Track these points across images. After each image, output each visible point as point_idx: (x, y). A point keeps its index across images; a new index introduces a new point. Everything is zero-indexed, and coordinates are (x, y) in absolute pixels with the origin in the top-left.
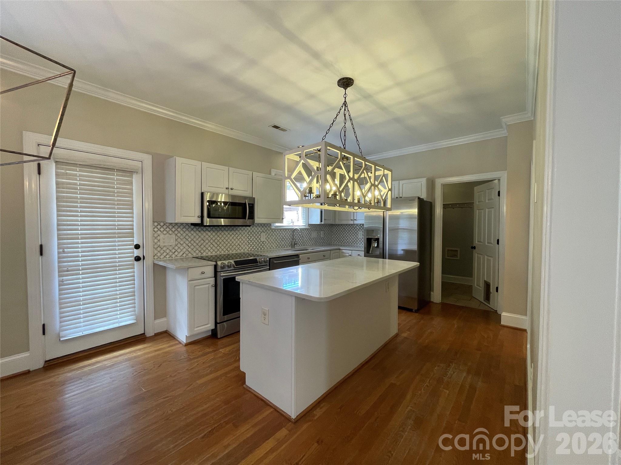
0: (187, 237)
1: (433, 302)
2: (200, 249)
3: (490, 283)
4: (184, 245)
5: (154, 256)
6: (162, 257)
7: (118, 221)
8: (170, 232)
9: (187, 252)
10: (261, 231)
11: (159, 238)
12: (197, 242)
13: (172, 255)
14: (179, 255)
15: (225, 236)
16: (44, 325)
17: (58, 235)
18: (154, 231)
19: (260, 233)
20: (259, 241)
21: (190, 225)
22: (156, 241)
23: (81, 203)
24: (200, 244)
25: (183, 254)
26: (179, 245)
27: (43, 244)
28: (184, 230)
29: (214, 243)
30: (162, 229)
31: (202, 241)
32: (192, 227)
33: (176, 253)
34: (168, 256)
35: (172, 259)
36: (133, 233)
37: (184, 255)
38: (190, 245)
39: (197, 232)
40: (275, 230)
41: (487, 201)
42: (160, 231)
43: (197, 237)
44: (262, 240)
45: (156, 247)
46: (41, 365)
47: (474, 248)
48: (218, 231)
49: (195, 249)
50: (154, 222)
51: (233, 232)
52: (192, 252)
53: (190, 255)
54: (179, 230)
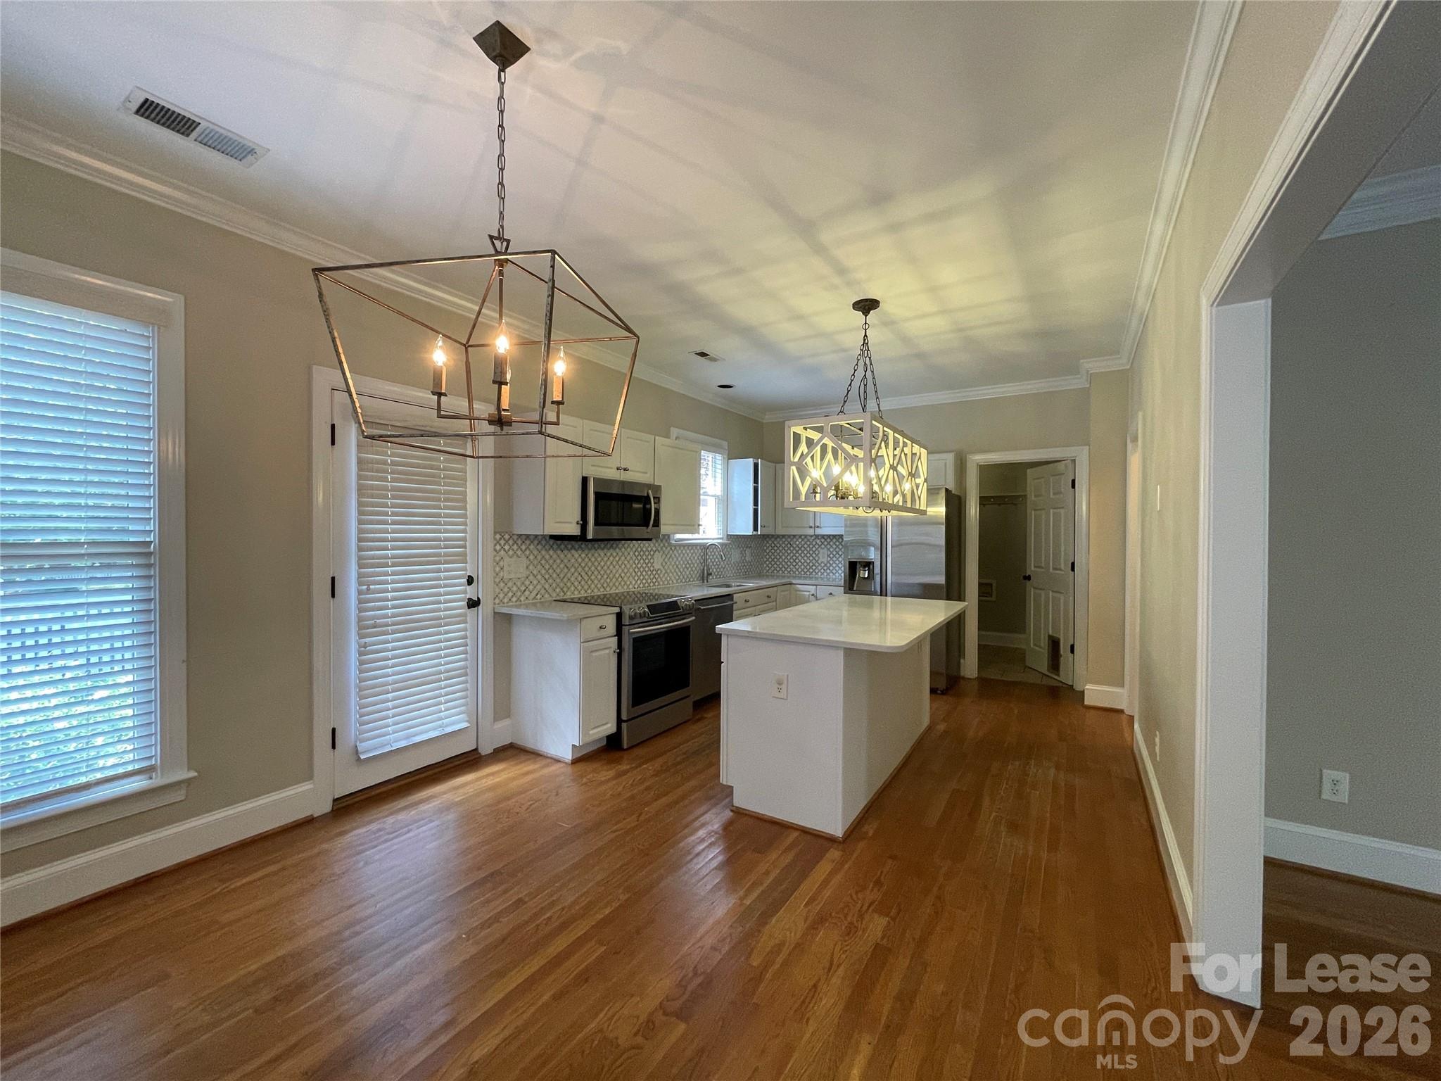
0: (543, 562)
1: (963, 678)
2: (562, 585)
3: (1059, 639)
4: (539, 577)
5: (495, 599)
6: (506, 600)
7: (446, 531)
8: (519, 552)
9: (543, 591)
10: (654, 549)
11: (501, 563)
12: (558, 571)
13: (520, 596)
14: (531, 597)
15: (599, 559)
16: (334, 730)
17: (360, 558)
18: (495, 550)
19: (652, 553)
20: (652, 569)
21: (548, 538)
22: (498, 569)
23: (394, 497)
24: (562, 576)
25: (537, 595)
26: (531, 577)
27: (335, 575)
28: (539, 547)
29: (583, 574)
30: (507, 547)
31: (566, 570)
32: (552, 542)
33: (527, 593)
34: (514, 599)
35: (521, 605)
36: (464, 555)
37: (539, 596)
38: (547, 577)
39: (559, 552)
40: (675, 546)
41: (1052, 496)
42: (504, 550)
43: (558, 561)
44: (657, 567)
45: (500, 581)
46: (326, 807)
47: (1028, 578)
48: (590, 550)
49: (554, 585)
50: (495, 533)
51: (611, 550)
52: (550, 591)
53: (547, 596)
54: (532, 547)
